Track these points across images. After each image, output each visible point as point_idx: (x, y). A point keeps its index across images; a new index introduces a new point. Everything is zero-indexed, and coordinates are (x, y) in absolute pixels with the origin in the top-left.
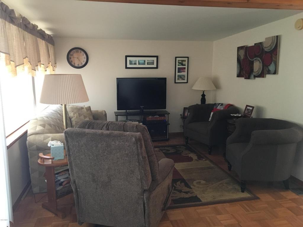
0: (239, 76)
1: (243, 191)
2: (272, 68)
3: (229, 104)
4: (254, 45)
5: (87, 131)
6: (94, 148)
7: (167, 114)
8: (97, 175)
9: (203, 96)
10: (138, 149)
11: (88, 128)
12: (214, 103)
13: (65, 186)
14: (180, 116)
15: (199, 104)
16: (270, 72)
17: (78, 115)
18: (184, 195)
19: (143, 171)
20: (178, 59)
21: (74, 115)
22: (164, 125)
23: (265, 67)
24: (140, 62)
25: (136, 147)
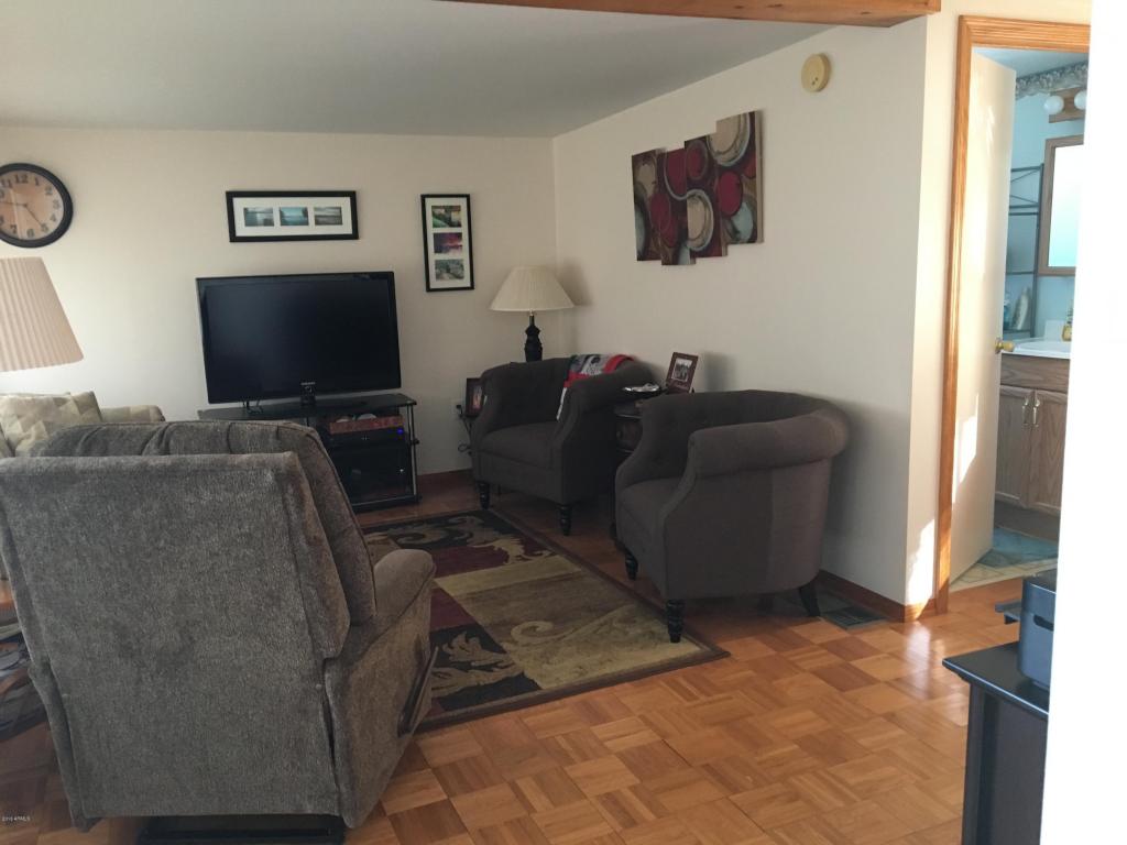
0: (644, 255)
1: (675, 639)
2: (742, 221)
3: (620, 356)
4: (682, 146)
5: (80, 462)
6: (116, 527)
7: (408, 405)
8: (136, 629)
9: (533, 332)
10: (287, 514)
11: (87, 452)
12: (569, 356)
13: (9, 697)
14: (455, 413)
15: (519, 361)
16: (738, 236)
17: (43, 427)
18: (478, 676)
19: (313, 592)
20: (430, 202)
21: (25, 431)
22: (400, 445)
23: (721, 221)
24: (287, 214)
25: (280, 505)
